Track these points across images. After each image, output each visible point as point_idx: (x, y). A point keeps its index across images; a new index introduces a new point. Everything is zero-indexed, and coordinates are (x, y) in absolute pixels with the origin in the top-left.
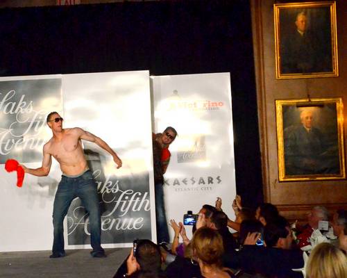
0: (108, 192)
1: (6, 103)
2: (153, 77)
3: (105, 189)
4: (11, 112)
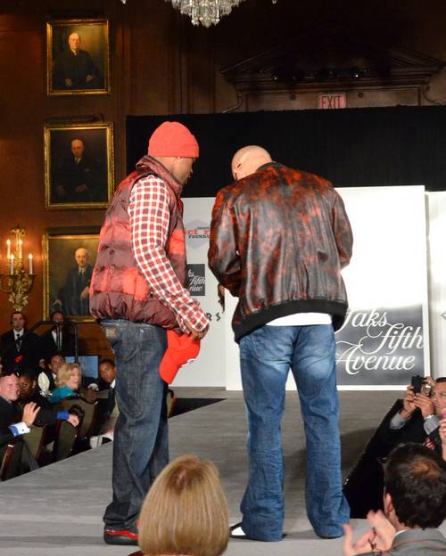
0: (374, 325)
2: (429, 193)
3: (371, 322)
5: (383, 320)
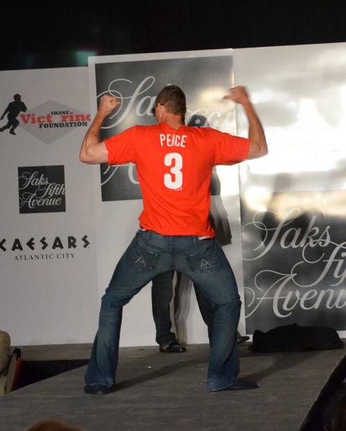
0: (312, 245)
1: (139, 98)
3: (308, 241)
4: (148, 112)
5: (325, 237)
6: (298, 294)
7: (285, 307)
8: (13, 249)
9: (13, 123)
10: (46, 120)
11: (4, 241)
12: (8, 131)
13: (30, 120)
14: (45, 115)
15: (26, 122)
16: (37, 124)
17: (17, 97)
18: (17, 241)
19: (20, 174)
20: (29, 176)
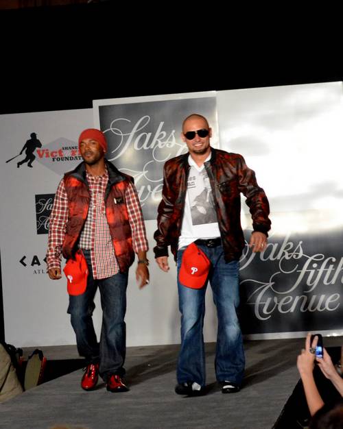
0: (287, 258)
1: (137, 134)
3: (284, 254)
4: (145, 146)
5: (298, 251)
6: (276, 299)
7: (265, 311)
8: (32, 265)
9: (30, 158)
10: (58, 154)
11: (25, 257)
12: (26, 164)
13: (45, 155)
14: (58, 151)
15: (41, 156)
16: (51, 158)
17: (33, 135)
18: (35, 258)
19: (37, 201)
20: (44, 202)
